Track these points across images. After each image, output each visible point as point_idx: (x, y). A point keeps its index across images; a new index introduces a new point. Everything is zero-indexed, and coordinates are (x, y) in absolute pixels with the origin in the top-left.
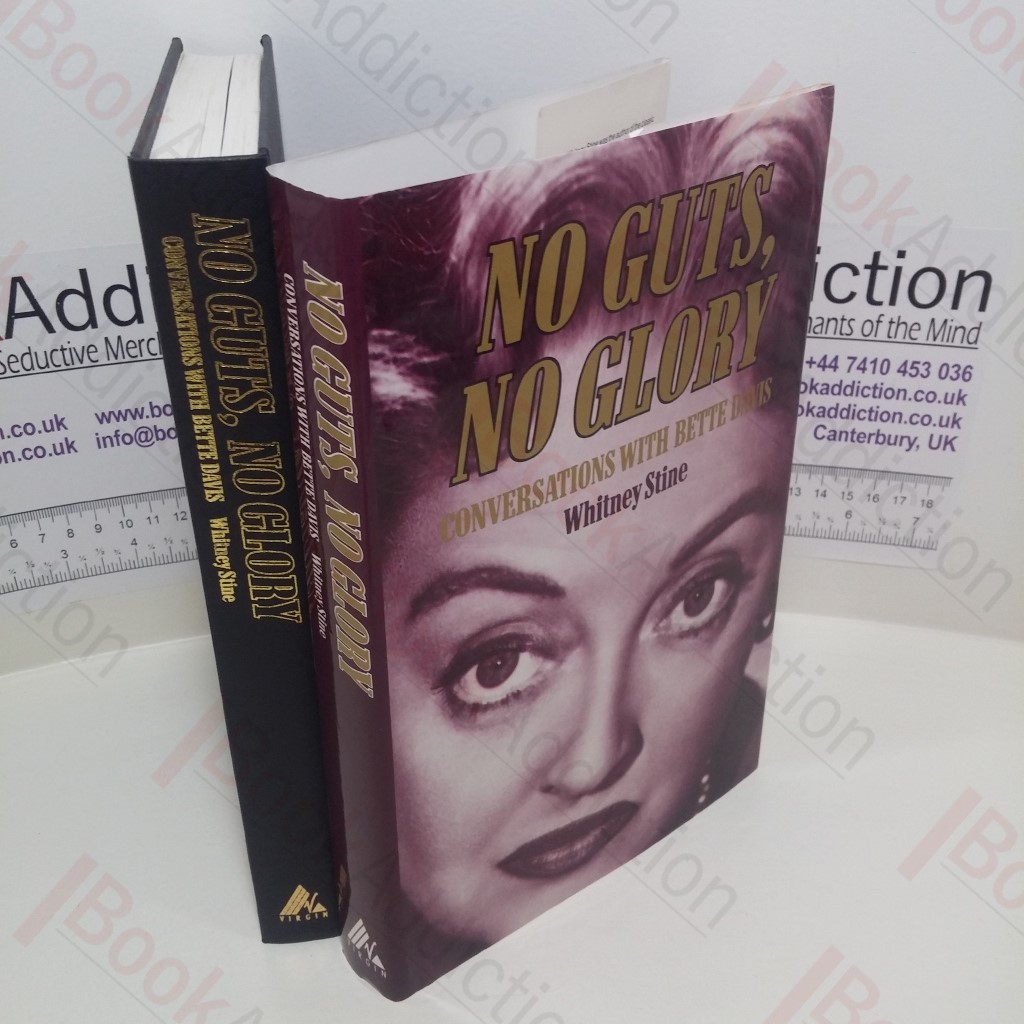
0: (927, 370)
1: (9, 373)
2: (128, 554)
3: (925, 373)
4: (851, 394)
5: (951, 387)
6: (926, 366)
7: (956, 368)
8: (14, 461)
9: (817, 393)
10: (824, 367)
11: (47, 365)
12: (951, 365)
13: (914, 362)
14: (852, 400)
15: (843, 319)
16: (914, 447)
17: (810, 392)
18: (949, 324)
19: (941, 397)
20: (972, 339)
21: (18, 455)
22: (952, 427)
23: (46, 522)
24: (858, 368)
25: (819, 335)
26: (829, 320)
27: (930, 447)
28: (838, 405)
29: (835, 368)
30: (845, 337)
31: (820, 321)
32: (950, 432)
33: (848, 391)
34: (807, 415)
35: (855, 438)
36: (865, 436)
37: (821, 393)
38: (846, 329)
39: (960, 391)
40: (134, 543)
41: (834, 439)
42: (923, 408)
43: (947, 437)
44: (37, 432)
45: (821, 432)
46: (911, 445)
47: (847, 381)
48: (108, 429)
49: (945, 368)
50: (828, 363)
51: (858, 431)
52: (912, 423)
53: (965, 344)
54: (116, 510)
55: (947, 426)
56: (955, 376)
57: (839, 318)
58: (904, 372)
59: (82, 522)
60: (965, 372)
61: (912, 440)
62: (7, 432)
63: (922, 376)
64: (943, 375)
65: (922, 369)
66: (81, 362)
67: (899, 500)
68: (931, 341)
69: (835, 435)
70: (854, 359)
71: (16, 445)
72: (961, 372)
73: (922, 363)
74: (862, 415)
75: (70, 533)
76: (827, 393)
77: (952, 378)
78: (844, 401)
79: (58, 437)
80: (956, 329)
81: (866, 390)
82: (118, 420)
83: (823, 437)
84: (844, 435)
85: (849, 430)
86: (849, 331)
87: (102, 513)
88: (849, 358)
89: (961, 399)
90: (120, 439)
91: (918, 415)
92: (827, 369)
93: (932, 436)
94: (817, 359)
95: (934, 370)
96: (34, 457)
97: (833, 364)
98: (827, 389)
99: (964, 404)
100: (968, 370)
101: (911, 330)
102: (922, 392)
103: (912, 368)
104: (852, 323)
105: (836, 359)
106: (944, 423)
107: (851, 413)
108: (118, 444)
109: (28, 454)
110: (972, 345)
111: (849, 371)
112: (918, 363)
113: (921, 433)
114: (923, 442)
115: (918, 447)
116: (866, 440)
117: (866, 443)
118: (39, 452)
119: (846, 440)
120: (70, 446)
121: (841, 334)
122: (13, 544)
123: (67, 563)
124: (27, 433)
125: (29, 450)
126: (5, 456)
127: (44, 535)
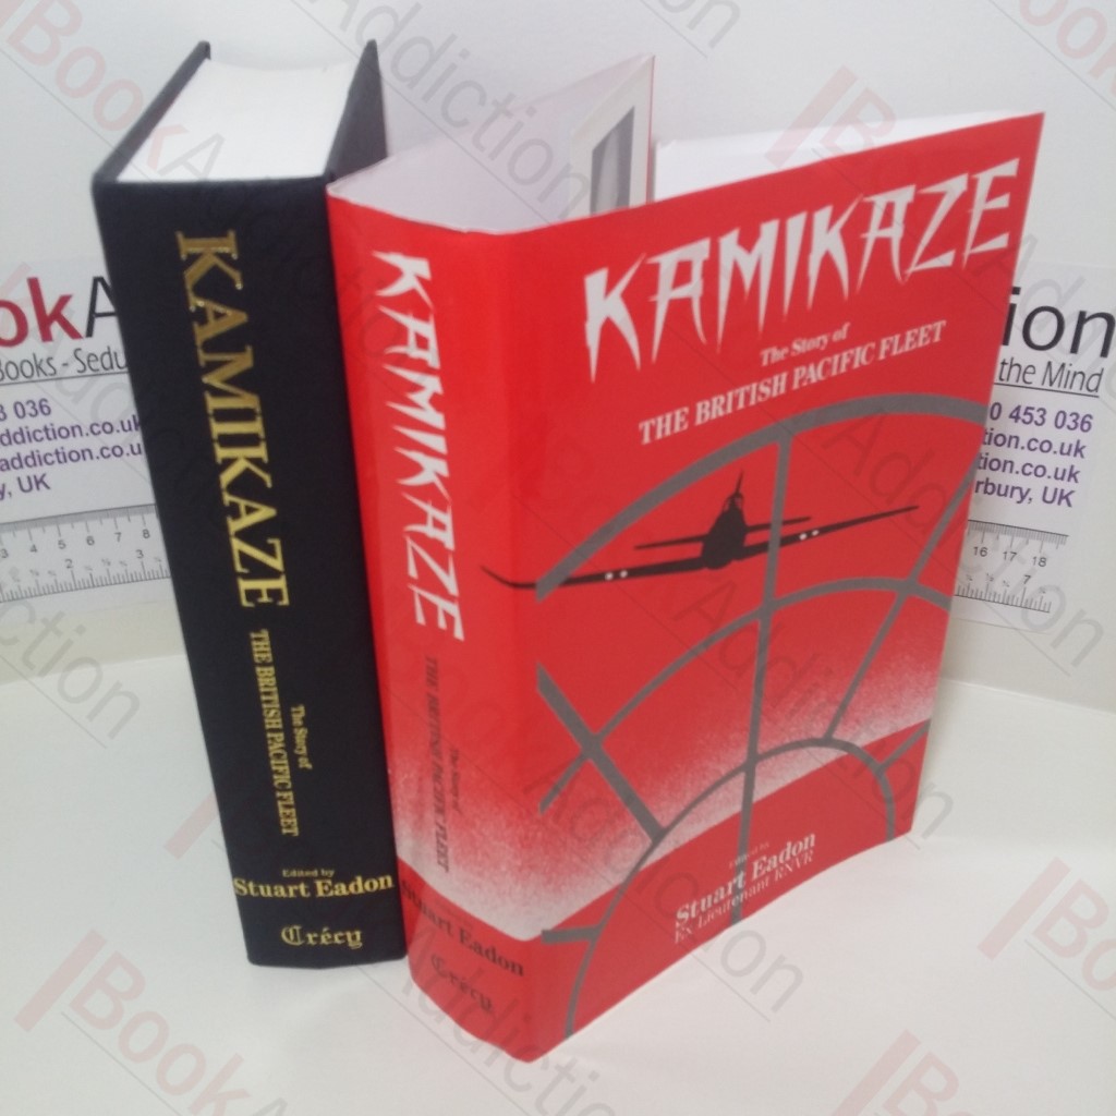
0: (1042, 416)
1: (89, 372)
3: (1040, 421)
5: (1069, 437)
6: (1041, 412)
7: (1074, 417)
8: (92, 458)
12: (1068, 413)
13: (1028, 408)
16: (1027, 500)
18: (1067, 368)
19: (1056, 447)
20: (1092, 386)
21: (96, 452)
22: (1069, 480)
23: (122, 521)
27: (1044, 500)
32: (1066, 486)
39: (1078, 442)
42: (1037, 458)
43: (1062, 491)
44: (115, 431)
46: (1023, 497)
49: (1061, 416)
52: (1024, 473)
53: (1084, 391)
55: (1062, 479)
56: (1072, 425)
58: (1017, 418)
60: (1083, 422)
61: (1024, 491)
62: (85, 430)
63: (1036, 423)
64: (1059, 423)
65: (1037, 417)
67: (1009, 555)
68: (1047, 385)
71: (94, 443)
72: (1079, 421)
73: (1037, 408)
75: (145, 534)
77: (1069, 427)
79: (135, 437)
80: (1075, 374)
89: (1079, 450)
91: (1031, 466)
93: (1046, 489)
95: (1050, 418)
96: (112, 456)
99: (1082, 456)
100: (1087, 419)
101: (1025, 372)
102: (1036, 440)
103: (1026, 413)
106: (1059, 475)
109: (106, 452)
110: (1093, 393)
112: (1032, 409)
113: (1035, 485)
114: (1036, 494)
115: (1030, 499)
118: (117, 451)
122: (90, 541)
123: (142, 563)
124: (106, 432)
125: (107, 449)
126: (83, 454)
127: (119, 534)
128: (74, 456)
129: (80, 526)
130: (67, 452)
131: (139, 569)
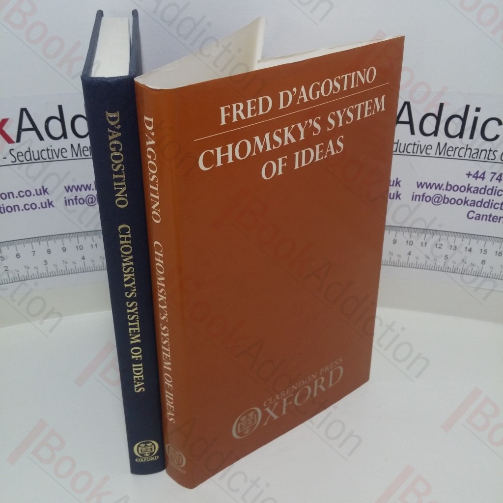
2: (80, 264)
4: (491, 194)
8: (19, 210)
9: (471, 192)
10: (476, 178)
11: (39, 158)
14: (492, 197)
15: (490, 151)
17: (467, 192)
21: (22, 207)
23: (36, 244)
24: (497, 179)
25: (475, 159)
26: (482, 151)
28: (483, 200)
29: (483, 178)
30: (490, 161)
31: (477, 151)
33: (490, 192)
34: (464, 205)
35: (491, 219)
36: (497, 219)
37: (474, 192)
38: (492, 157)
40: (83, 258)
41: (479, 219)
44: (32, 195)
45: (471, 215)
47: (490, 186)
48: (71, 195)
50: (479, 176)
51: (493, 215)
54: (74, 240)
57: (488, 150)
59: (56, 246)
62: (16, 194)
66: (58, 157)
69: (479, 217)
70: (495, 174)
71: (21, 202)
74: (497, 206)
75: (49, 251)
76: (477, 193)
78: (486, 198)
79: (43, 198)
81: (500, 192)
82: (77, 190)
83: (473, 218)
84: (485, 217)
85: (488, 214)
86: (493, 158)
87: (66, 241)
88: (492, 173)
90: (78, 201)
92: (478, 179)
94: (473, 173)
96: (31, 209)
97: (482, 176)
98: (477, 190)
104: (495, 153)
105: (484, 173)
107: (490, 204)
108: (77, 204)
109: (27, 207)
111: (491, 181)
116: (498, 220)
117: (497, 222)
118: (33, 206)
119: (486, 220)
120: (50, 204)
121: (488, 159)
122: (18, 256)
123: (47, 267)
124: (27, 196)
125: (28, 205)
126: (15, 208)
127: (34, 252)
128: (9, 209)
129: (12, 248)
130: (5, 207)
131: (45, 271)
